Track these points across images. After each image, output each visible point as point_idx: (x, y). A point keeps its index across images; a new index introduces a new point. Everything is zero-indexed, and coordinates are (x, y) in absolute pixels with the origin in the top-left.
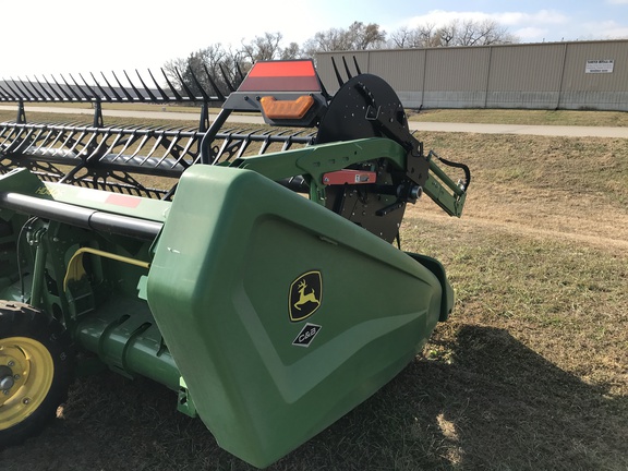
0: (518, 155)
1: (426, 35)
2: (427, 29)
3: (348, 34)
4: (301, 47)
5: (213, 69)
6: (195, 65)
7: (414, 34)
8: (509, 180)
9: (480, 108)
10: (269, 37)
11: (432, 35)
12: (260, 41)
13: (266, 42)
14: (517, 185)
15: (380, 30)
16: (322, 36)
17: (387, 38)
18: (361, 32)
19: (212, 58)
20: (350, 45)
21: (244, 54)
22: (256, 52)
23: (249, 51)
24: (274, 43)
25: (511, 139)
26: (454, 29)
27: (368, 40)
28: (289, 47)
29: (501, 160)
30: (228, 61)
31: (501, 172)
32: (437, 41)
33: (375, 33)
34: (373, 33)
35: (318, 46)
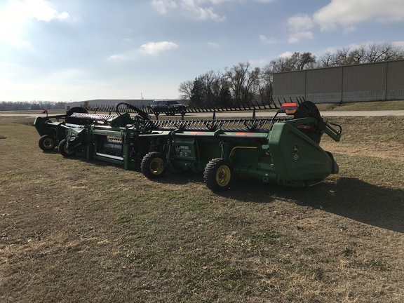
0: (395, 127)
1: (343, 56)
2: (343, 53)
3: (291, 60)
4: (261, 70)
5: (209, 86)
6: (198, 85)
7: (335, 57)
8: (388, 141)
9: (382, 101)
10: (241, 65)
11: (347, 56)
12: (236, 68)
13: (240, 69)
14: (392, 143)
15: (312, 56)
16: (275, 63)
17: (317, 60)
18: (299, 58)
19: (208, 80)
20: (293, 67)
21: (227, 77)
22: (234, 75)
23: (230, 74)
24: (245, 69)
25: (391, 118)
26: (362, 51)
27: (305, 62)
28: (254, 70)
29: (384, 130)
30: (217, 82)
31: (384, 136)
32: (351, 59)
33: (309, 57)
34: (307, 58)
35: (272, 68)
